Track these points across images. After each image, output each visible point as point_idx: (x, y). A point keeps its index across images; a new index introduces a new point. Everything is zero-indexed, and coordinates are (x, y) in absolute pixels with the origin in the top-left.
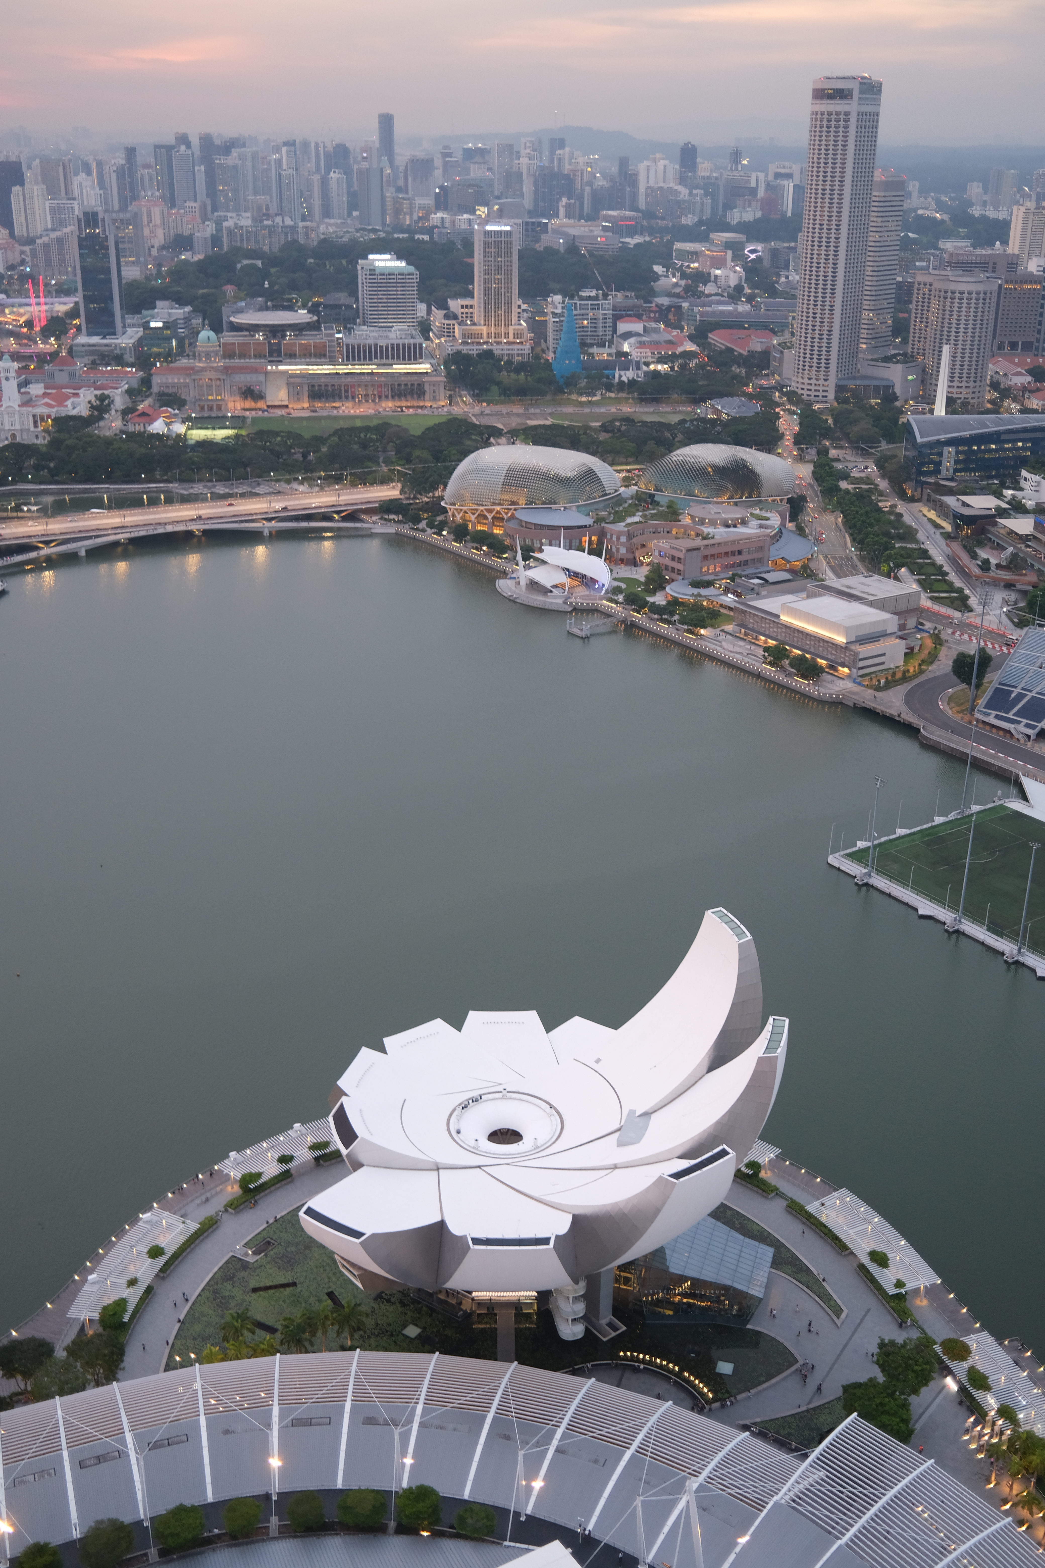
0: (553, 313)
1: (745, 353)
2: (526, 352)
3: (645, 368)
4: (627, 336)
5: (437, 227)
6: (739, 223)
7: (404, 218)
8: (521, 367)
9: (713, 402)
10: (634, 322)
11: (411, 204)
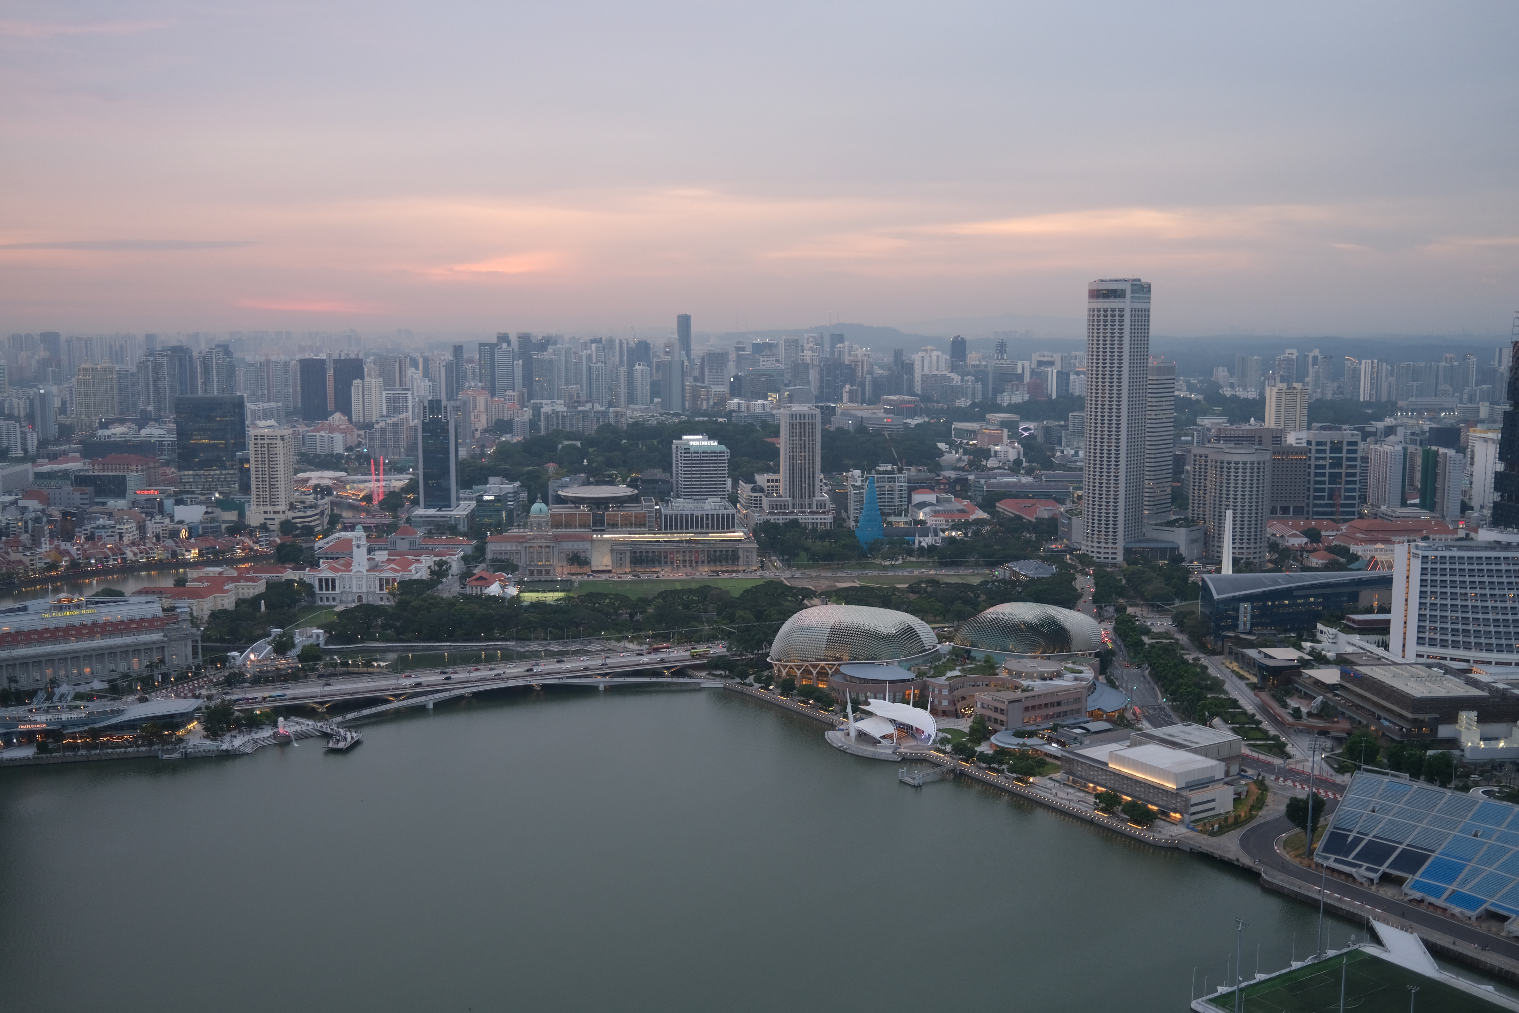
0: (853, 486)
1: (1033, 520)
2: (829, 521)
3: (942, 534)
4: (922, 505)
5: (734, 411)
6: (1009, 405)
7: (702, 404)
8: (825, 535)
9: (1010, 565)
10: (927, 493)
11: (708, 391)
